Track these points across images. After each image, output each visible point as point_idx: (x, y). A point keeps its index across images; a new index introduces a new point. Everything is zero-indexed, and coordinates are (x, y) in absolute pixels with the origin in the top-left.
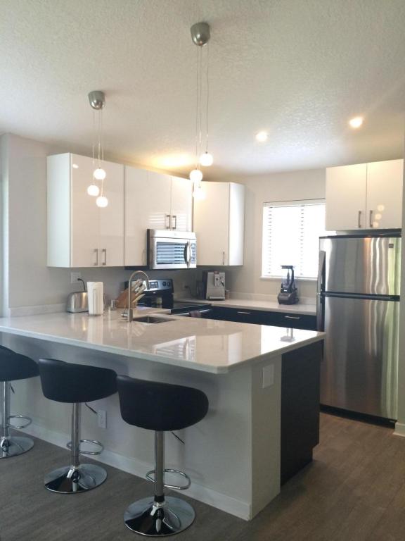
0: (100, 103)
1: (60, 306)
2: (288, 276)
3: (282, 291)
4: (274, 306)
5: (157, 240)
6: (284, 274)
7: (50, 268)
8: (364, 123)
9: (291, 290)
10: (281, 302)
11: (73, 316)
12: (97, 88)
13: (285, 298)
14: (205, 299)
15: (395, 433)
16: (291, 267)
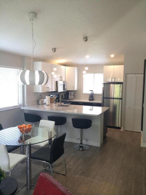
0: (55, 51)
1: (36, 103)
2: (91, 93)
3: (90, 97)
4: (87, 101)
5: (59, 84)
6: (90, 92)
7: (34, 92)
8: (114, 56)
9: (92, 96)
10: (90, 100)
11: (40, 106)
12: (55, 47)
13: (91, 99)
14: (68, 99)
15: (121, 130)
16: (92, 91)
